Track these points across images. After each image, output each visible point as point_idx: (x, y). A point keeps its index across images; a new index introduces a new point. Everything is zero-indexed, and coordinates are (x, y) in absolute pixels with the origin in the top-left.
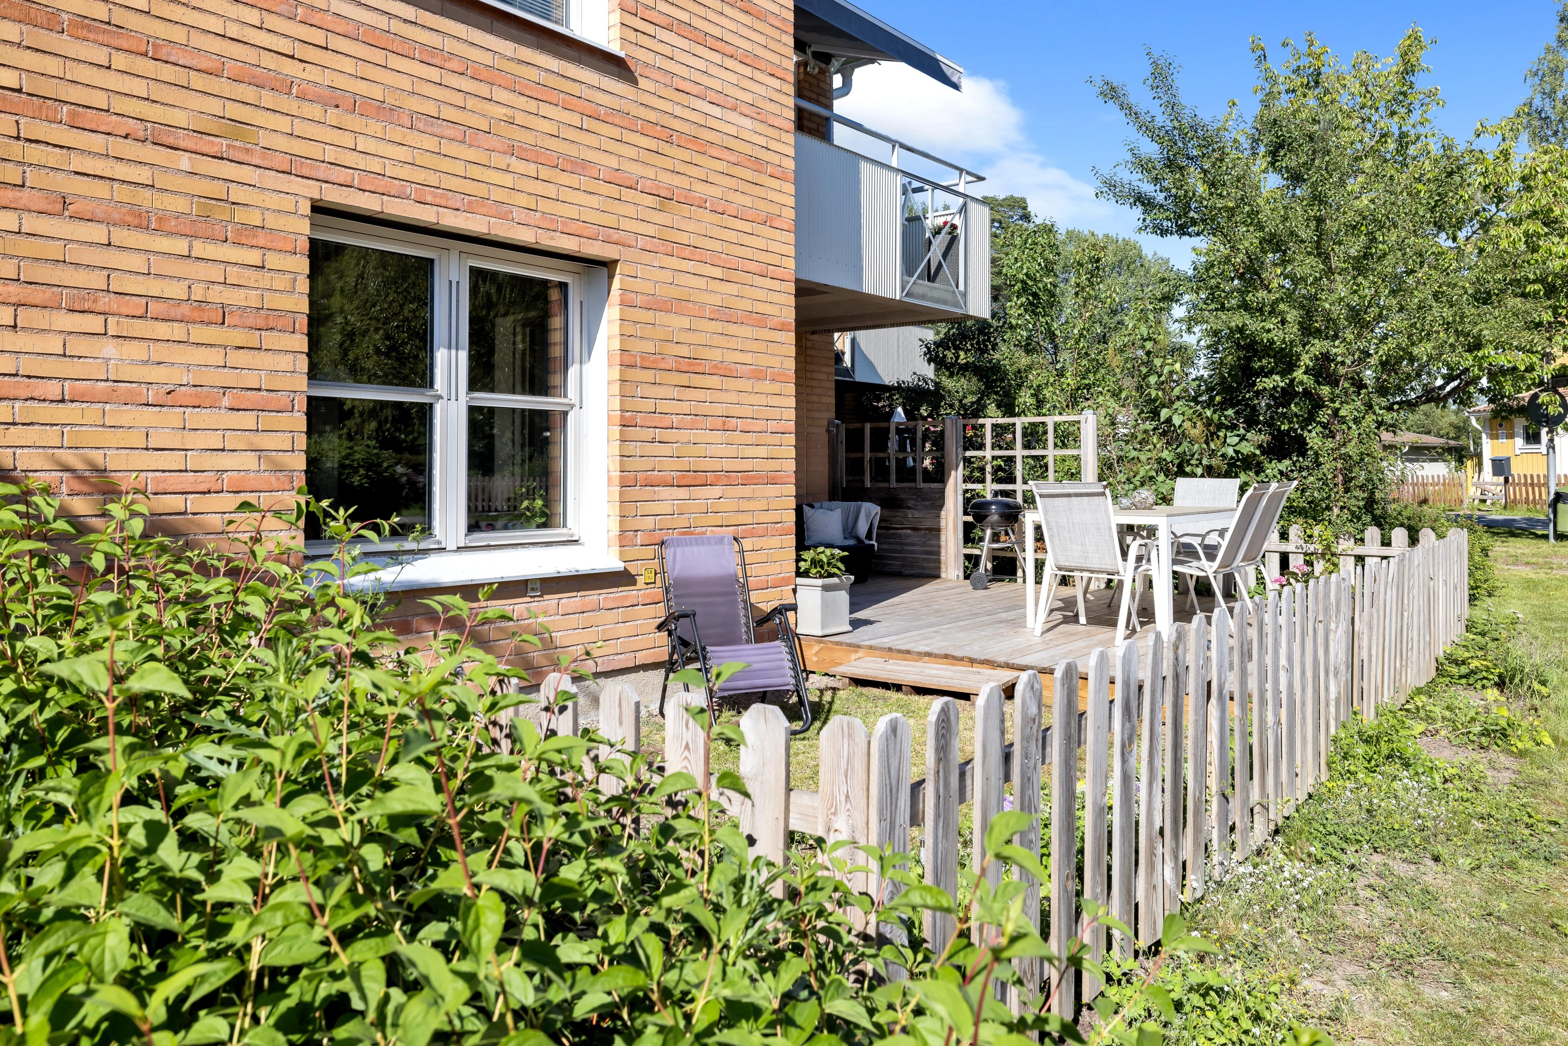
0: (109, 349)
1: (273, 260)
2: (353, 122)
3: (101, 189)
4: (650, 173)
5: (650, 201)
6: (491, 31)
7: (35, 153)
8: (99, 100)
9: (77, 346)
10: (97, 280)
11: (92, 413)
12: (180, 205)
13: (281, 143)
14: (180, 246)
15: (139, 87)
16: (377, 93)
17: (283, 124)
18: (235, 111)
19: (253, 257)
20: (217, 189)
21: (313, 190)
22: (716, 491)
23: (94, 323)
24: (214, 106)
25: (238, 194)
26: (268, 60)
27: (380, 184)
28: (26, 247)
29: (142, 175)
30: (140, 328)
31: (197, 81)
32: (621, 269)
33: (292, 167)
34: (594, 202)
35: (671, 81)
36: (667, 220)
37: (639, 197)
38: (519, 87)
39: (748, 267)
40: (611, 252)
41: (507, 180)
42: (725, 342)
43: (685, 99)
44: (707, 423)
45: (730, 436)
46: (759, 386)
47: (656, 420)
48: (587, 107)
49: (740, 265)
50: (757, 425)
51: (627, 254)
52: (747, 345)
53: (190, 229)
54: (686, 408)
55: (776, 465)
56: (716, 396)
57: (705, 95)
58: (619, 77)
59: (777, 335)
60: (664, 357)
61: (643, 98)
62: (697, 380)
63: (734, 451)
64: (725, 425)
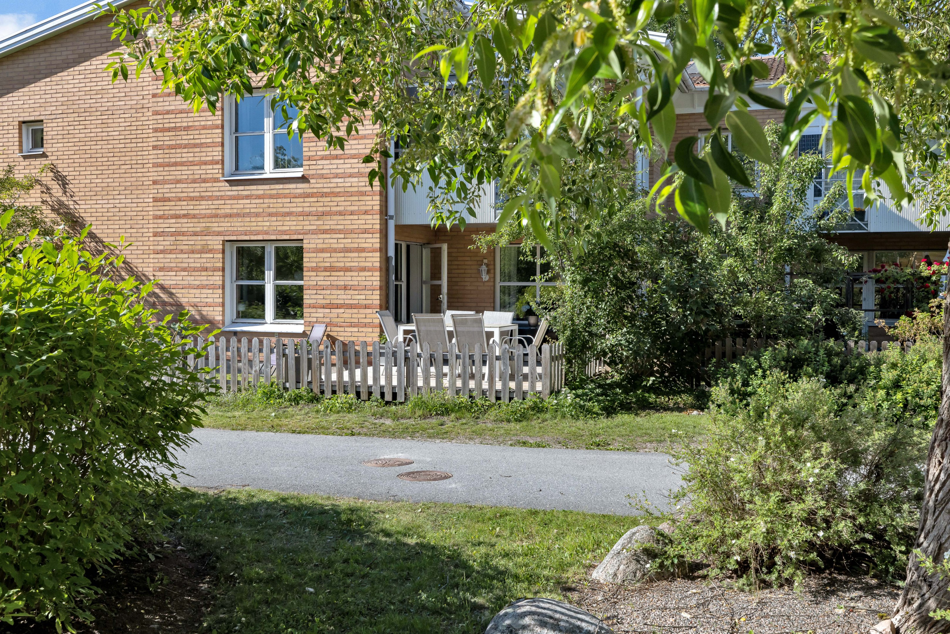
0: (189, 278)
1: (216, 256)
2: (231, 220)
3: (187, 247)
4: (315, 209)
5: (316, 218)
6: (263, 184)
7: (178, 243)
8: (186, 230)
9: (184, 278)
10: (186, 265)
11: (187, 291)
12: (199, 247)
13: (216, 229)
14: (199, 256)
15: (192, 225)
16: (235, 211)
17: (216, 224)
18: (208, 225)
19: (211, 256)
20: (204, 242)
21: (222, 238)
22: (342, 310)
23: (186, 273)
24: (204, 225)
25: (209, 243)
26: (214, 211)
27: (236, 233)
28: (177, 260)
29: (192, 243)
30: (193, 273)
31: (201, 220)
32: (305, 241)
33: (219, 234)
34: (294, 223)
35: (322, 176)
36: (321, 222)
37: (310, 218)
38: (271, 197)
39: (356, 231)
40: (300, 237)
41: (268, 224)
42: (345, 259)
43: (328, 180)
44: (338, 288)
45: (347, 292)
46: (361, 274)
47: (317, 287)
48: (292, 195)
49: (352, 231)
50: (360, 288)
51: (306, 236)
52: (356, 260)
53: (201, 252)
54: (329, 283)
55: (370, 302)
56: (342, 278)
57: (337, 176)
58: (303, 182)
59: (370, 254)
60: (320, 267)
61: (312, 186)
62: (333, 274)
63: (349, 297)
64: (345, 288)
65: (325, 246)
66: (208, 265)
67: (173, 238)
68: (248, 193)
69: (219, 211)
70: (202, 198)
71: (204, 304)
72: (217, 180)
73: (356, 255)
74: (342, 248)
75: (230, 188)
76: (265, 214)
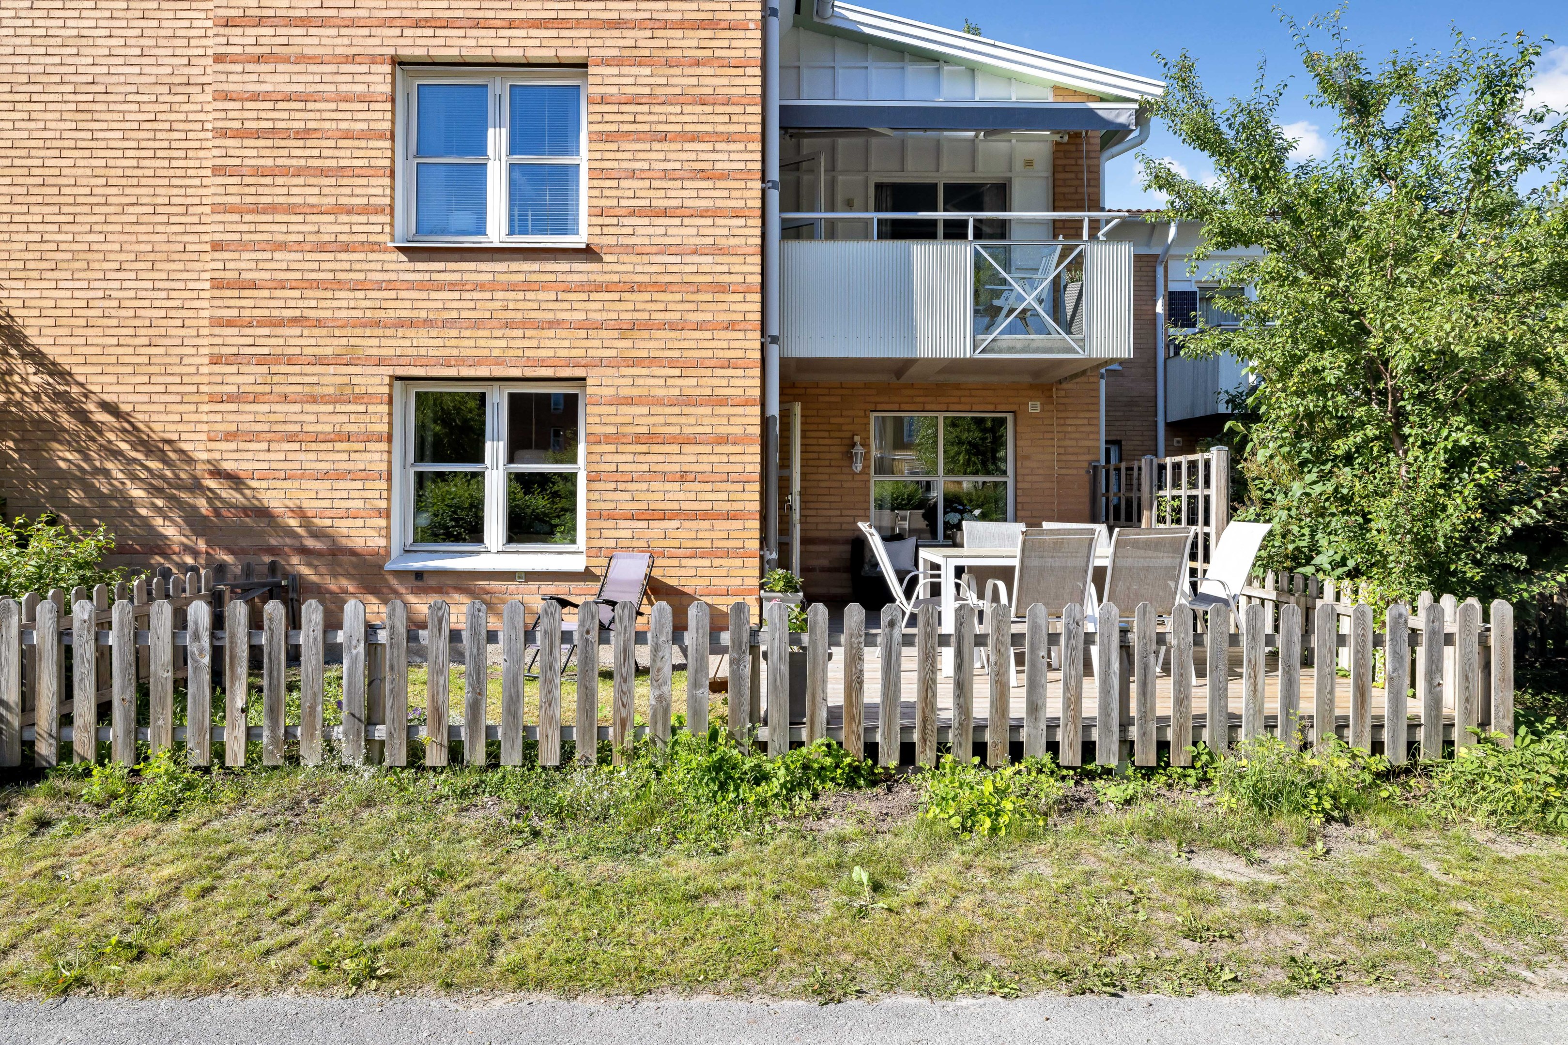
0: (302, 456)
1: (371, 409)
2: (412, 332)
3: (299, 389)
4: (614, 316)
5: (615, 334)
6: (492, 261)
7: (276, 379)
8: (297, 351)
9: (290, 456)
10: (297, 428)
11: (296, 484)
12: (331, 390)
13: (375, 352)
14: (330, 408)
15: (313, 341)
16: (423, 314)
17: (375, 342)
18: (353, 341)
19: (362, 408)
20: (345, 379)
21: (389, 371)
22: (675, 524)
23: (296, 446)
24: (344, 342)
25: (355, 380)
26: (369, 314)
27: (425, 361)
28: (272, 418)
29: (314, 380)
30: (314, 446)
31: (337, 332)
32: (589, 381)
33: (380, 362)
34: (566, 343)
35: (632, 250)
36: (629, 344)
37: (603, 333)
38: (511, 287)
39: (707, 363)
40: (579, 373)
41: (503, 343)
42: (683, 420)
43: (645, 259)
44: (665, 477)
45: (687, 486)
46: (719, 449)
47: (618, 476)
48: (562, 286)
49: (698, 364)
50: (717, 477)
51: (592, 372)
52: (706, 420)
53: (335, 400)
54: (645, 468)
55: (739, 506)
56: (674, 458)
57: (665, 250)
58: (587, 260)
59: (740, 410)
60: (624, 435)
61: (608, 268)
62: (655, 448)
63: (692, 496)
64: (683, 477)
65: (635, 391)
66: (353, 428)
67: (264, 369)
68: (457, 277)
69: (381, 314)
70: (339, 285)
71: (342, 513)
72: (377, 247)
73: (708, 410)
74: (677, 397)
75: (411, 266)
76: (494, 323)
